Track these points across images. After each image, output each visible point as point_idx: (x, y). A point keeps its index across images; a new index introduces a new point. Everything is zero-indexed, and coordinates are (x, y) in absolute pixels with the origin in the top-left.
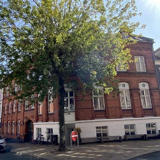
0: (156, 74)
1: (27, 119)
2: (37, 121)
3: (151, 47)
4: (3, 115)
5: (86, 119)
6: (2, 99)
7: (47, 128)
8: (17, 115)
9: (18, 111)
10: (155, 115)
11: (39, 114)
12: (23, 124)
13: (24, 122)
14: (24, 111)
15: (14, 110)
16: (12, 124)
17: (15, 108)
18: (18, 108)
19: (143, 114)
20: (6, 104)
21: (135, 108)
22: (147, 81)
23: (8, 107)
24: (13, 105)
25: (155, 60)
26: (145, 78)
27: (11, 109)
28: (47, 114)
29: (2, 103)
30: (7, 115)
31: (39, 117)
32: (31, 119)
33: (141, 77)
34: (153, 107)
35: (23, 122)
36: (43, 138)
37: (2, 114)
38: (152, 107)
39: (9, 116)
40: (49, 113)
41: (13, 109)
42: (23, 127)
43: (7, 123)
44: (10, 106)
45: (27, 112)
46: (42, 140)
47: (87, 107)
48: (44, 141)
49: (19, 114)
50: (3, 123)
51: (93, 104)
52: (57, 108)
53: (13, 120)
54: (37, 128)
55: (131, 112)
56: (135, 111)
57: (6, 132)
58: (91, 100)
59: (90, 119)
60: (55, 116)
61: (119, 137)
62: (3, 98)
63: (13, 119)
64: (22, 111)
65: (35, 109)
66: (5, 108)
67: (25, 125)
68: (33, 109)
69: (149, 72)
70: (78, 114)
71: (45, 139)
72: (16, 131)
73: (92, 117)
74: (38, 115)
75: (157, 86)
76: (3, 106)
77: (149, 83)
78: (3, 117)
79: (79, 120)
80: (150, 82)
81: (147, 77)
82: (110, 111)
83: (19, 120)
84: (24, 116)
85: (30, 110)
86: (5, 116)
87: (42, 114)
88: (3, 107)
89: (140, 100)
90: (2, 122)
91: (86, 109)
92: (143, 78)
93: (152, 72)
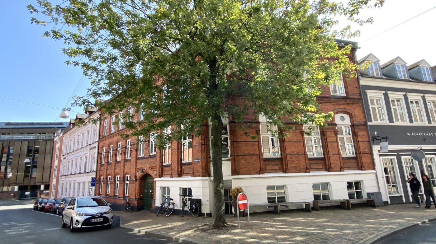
0: (362, 99)
1: (143, 172)
2: (161, 176)
4: (99, 165)
5: (250, 174)
6: (97, 140)
7: (180, 188)
8: (124, 166)
9: (125, 159)
10: (361, 167)
11: (164, 164)
12: (136, 180)
13: (138, 177)
14: (137, 158)
15: (119, 158)
16: (115, 180)
17: (121, 154)
18: (125, 154)
19: (342, 165)
20: (104, 148)
21: (330, 155)
22: (347, 111)
23: (108, 152)
24: (116, 150)
25: (361, 78)
26: (345, 106)
27: (114, 155)
28: (181, 164)
29: (97, 147)
30: (106, 165)
31: (165, 169)
32: (150, 172)
33: (337, 103)
34: (358, 155)
35: (136, 176)
36: (174, 204)
37: (97, 164)
38: (356, 154)
39: (109, 166)
40: (183, 162)
41: (116, 155)
42: (136, 185)
43: (107, 178)
44: (111, 151)
45: (141, 161)
46: (172, 207)
47: (252, 152)
48: (175, 208)
49: (128, 163)
50: (100, 178)
51: (261, 148)
52: (200, 154)
53: (117, 174)
54: (161, 187)
55: (323, 162)
56: (329, 160)
57: (104, 193)
58: (258, 141)
59: (257, 173)
60: (194, 167)
61: (306, 205)
62: (99, 139)
63: (117, 171)
64: (133, 159)
65: (158, 156)
66: (101, 154)
67: (138, 183)
68: (154, 156)
69: (350, 97)
70: (237, 164)
71: (177, 206)
72: (122, 192)
73: (259, 170)
74: (163, 166)
75: (364, 121)
76: (100, 151)
77: (351, 114)
78: (98, 169)
79: (238, 174)
80: (353, 114)
81: (348, 104)
82: (289, 161)
83: (127, 173)
84: (137, 167)
85: (148, 158)
86: (102, 167)
87: (170, 163)
88: (98, 152)
89: (337, 142)
90: (98, 177)
91: (250, 156)
92: (342, 106)
93: (356, 97)
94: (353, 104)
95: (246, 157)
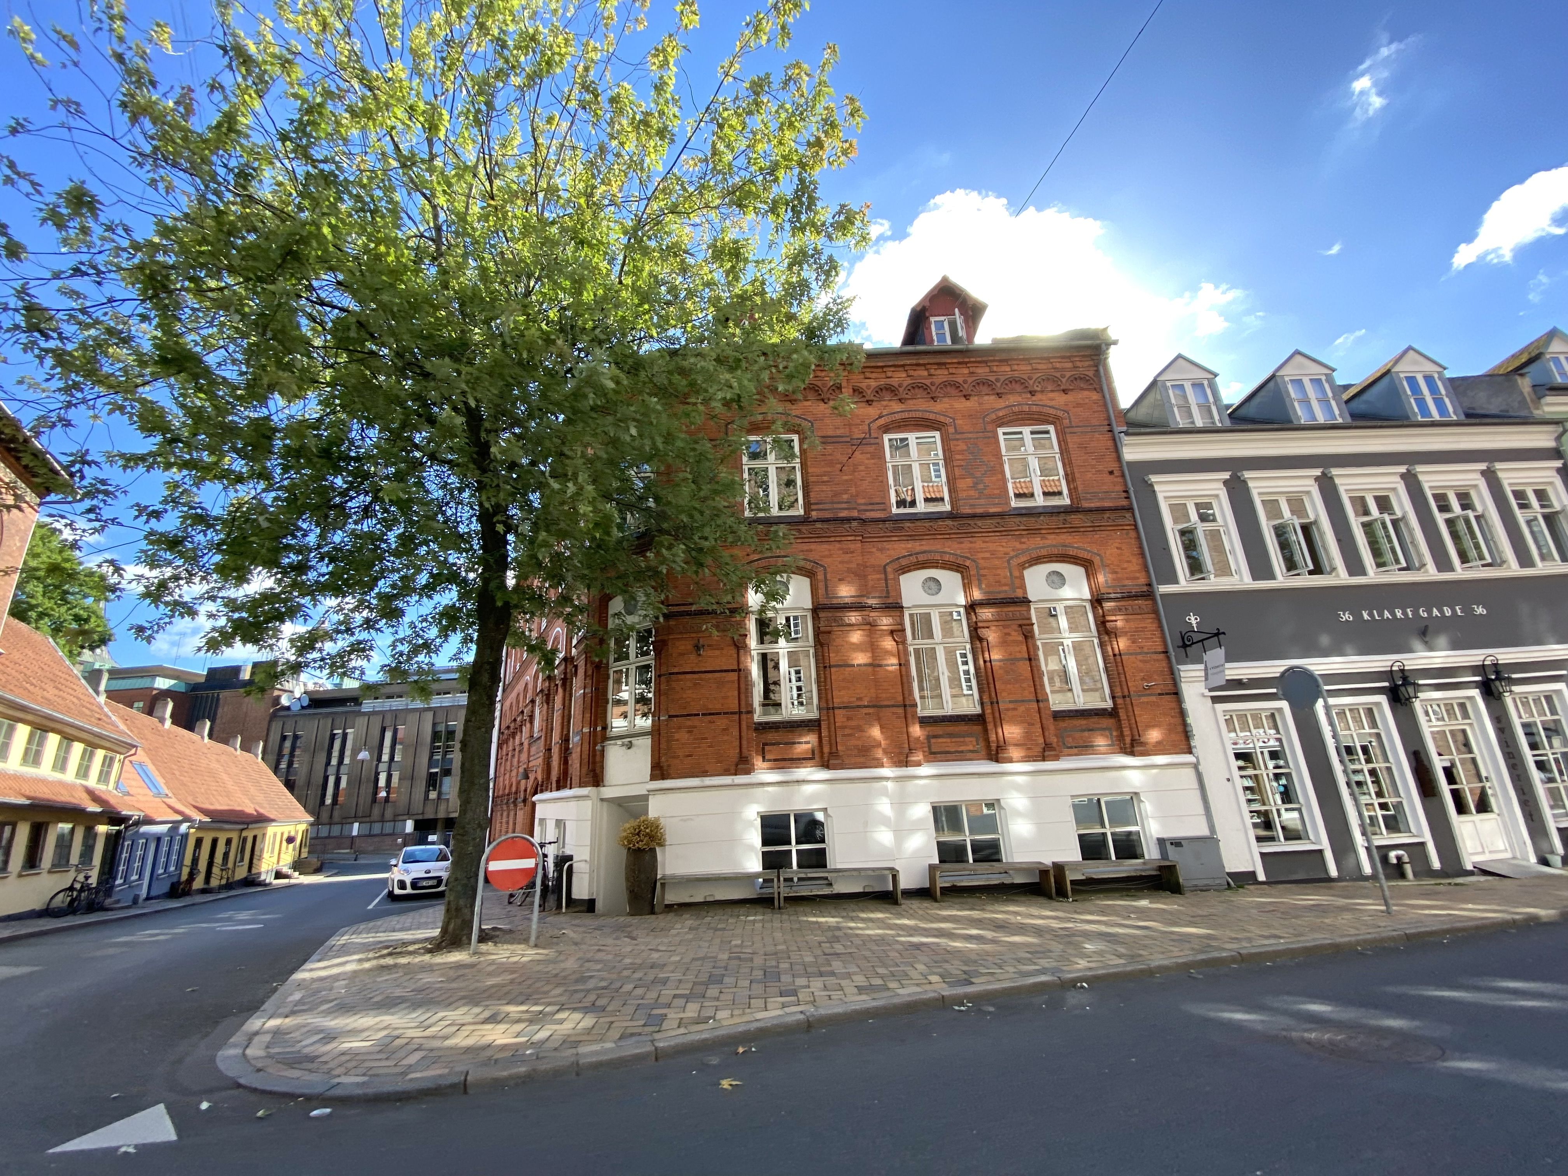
0: (1130, 509)
3: (1097, 371)
5: (704, 773)
10: (1132, 746)
13: (528, 791)
19: (1054, 740)
21: (1002, 706)
22: (1075, 553)
25: (1126, 440)
26: (1064, 537)
33: (1033, 532)
34: (1120, 701)
38: (1113, 698)
42: (524, 814)
47: (716, 707)
52: (581, 717)
55: (978, 729)
56: (1000, 722)
58: (738, 671)
59: (727, 772)
69: (1087, 505)
70: (664, 745)
73: (734, 760)
75: (1143, 580)
77: (1091, 563)
79: (665, 775)
80: (1097, 561)
82: (844, 727)
89: (1033, 659)
91: (709, 717)
92: (1052, 540)
93: (1107, 504)
94: (1095, 529)
95: (695, 721)
